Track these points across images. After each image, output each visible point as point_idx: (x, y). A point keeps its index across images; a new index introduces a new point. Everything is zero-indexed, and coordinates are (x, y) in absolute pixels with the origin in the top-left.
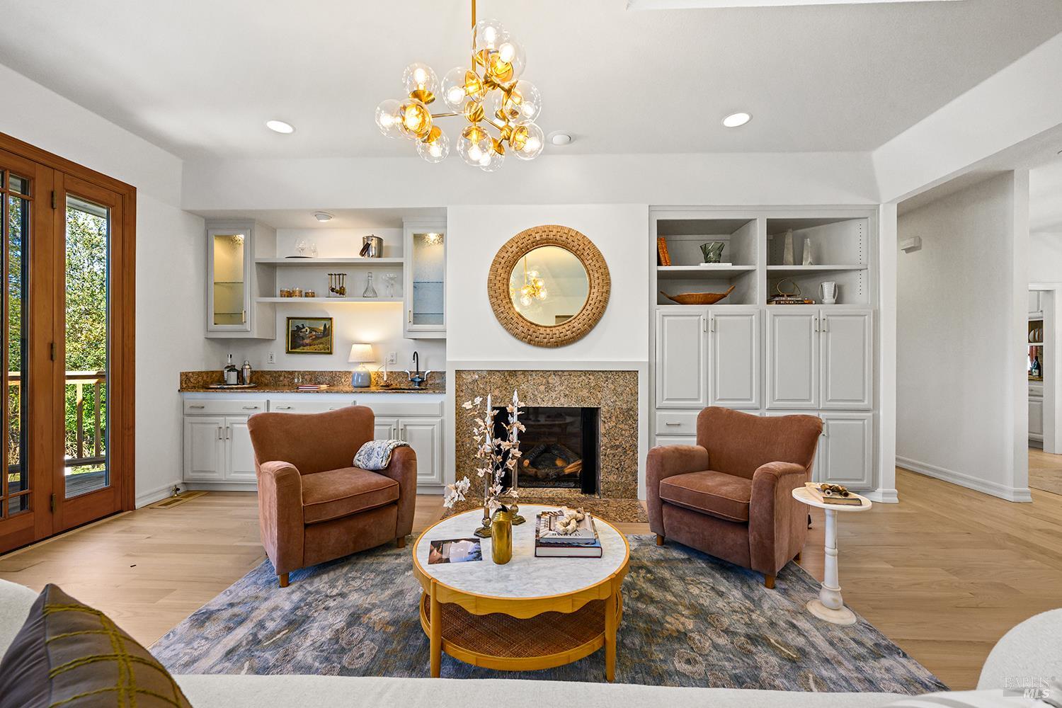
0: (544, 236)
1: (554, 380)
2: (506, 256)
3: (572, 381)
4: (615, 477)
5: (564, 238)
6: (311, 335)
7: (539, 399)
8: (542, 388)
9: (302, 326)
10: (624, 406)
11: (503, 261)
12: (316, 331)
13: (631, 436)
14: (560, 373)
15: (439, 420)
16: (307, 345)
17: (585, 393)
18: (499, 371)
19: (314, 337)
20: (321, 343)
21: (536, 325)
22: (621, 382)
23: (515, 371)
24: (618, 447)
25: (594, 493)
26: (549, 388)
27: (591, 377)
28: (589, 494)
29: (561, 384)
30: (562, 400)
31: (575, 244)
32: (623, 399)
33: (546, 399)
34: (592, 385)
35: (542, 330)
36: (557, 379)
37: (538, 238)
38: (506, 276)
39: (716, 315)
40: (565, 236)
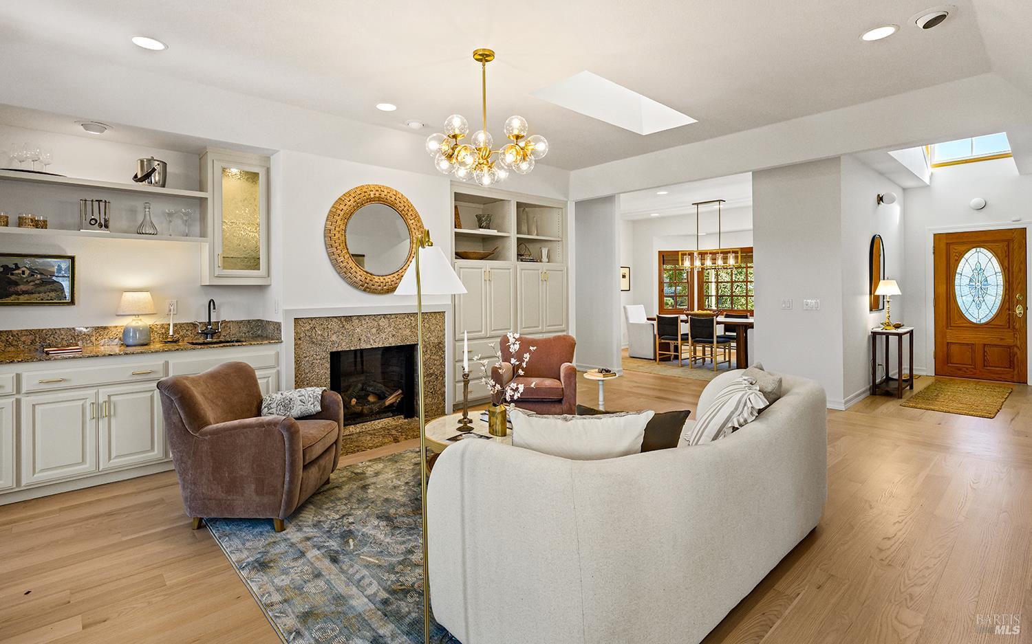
0: (377, 195)
1: (383, 322)
2: (345, 208)
3: (398, 323)
4: (430, 399)
5: (393, 199)
6: (32, 278)
7: (372, 341)
8: (374, 330)
9: (14, 266)
10: (436, 341)
11: (342, 213)
12: (41, 274)
13: (441, 364)
14: (388, 316)
15: (274, 371)
16: (25, 292)
17: (407, 332)
18: (336, 317)
19: (37, 282)
20: (52, 291)
21: (371, 274)
22: (434, 322)
23: (350, 316)
24: (432, 374)
25: (413, 417)
26: (379, 330)
27: (412, 318)
28: (410, 418)
29: (390, 326)
30: (391, 340)
31: (401, 205)
32: (435, 335)
33: (377, 340)
34: (413, 325)
35: (376, 279)
36: (386, 321)
37: (372, 196)
38: (342, 227)
39: (491, 269)
40: (394, 197)
